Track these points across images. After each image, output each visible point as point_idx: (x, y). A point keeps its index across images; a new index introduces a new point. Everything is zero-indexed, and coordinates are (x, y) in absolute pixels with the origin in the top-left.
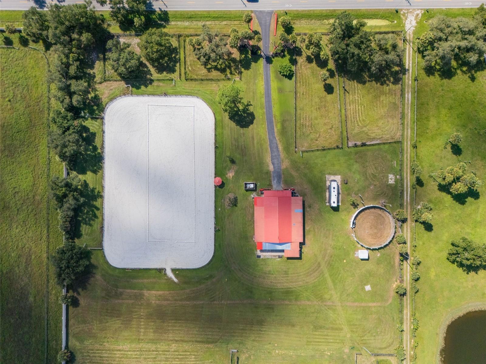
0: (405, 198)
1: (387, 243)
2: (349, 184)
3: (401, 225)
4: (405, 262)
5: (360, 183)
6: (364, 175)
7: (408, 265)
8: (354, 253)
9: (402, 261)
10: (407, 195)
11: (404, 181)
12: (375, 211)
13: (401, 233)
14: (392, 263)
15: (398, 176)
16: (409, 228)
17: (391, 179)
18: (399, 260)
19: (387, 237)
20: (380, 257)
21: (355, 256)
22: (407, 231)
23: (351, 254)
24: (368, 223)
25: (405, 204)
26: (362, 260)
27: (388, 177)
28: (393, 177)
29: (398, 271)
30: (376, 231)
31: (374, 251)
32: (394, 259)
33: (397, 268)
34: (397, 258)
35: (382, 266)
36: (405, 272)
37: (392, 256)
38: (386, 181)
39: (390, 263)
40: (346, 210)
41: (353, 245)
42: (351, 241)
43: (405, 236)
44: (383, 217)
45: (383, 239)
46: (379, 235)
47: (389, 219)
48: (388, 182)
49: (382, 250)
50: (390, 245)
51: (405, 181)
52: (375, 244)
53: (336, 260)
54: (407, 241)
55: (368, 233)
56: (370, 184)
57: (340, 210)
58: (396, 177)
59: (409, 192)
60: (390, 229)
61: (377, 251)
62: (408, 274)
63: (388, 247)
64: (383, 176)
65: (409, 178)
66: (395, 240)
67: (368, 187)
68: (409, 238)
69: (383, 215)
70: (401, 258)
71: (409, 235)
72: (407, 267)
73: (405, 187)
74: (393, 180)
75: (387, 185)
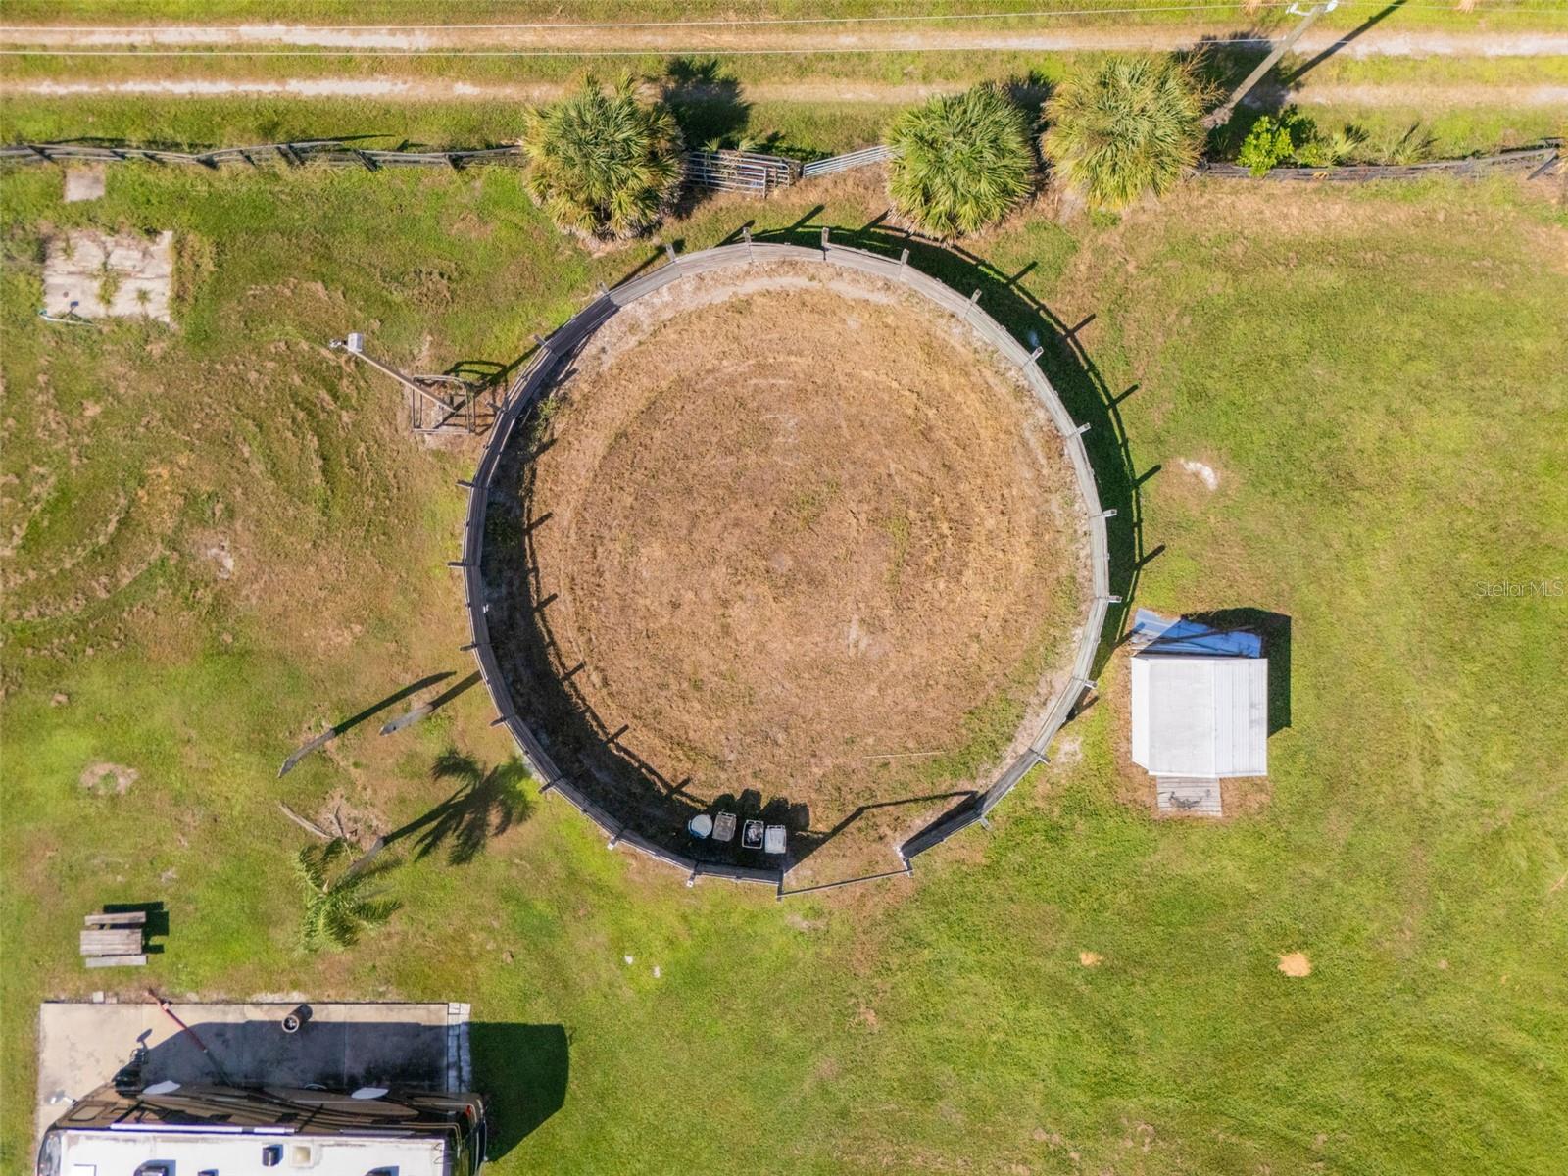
0: (378, 88)
1: (1023, 364)
2: (161, 886)
3: (766, 148)
4: (1310, 98)
5: (165, 714)
6: (55, 673)
7: (1361, 48)
8: (1166, 824)
9: (1301, 133)
10: (345, 64)
11: (146, 110)
12: (564, 514)
13: (883, 154)
14: (1331, 279)
15: (76, 191)
16: (807, 43)
17: (110, 280)
18: (1285, 183)
19: (934, 352)
20: (1233, 456)
21: (1212, 808)
22: (852, 65)
23: (1191, 869)
24: (738, 611)
25: (466, 90)
26: (1279, 717)
27: (76, 330)
28: (88, 251)
29: (1441, 190)
30: (849, 518)
31: (1149, 540)
32: (1264, 256)
33: (1397, 215)
34: (1246, 204)
35: (1367, 429)
36: (1459, 95)
37: (1217, 285)
38: (145, 364)
39: (1313, 308)
40: (537, 936)
41: (1056, 835)
42: (992, 870)
43: (937, 92)
44: (650, 411)
45: (972, 404)
46: (906, 467)
47: (684, 321)
48: (150, 328)
49: (1134, 422)
50: (1063, 308)
51: (134, 87)
52: (1041, 525)
53: (1283, 1097)
54: (999, 74)
55: (873, 626)
56: (186, 578)
57: (540, 1014)
58: (86, 216)
59: (302, 35)
60: (825, 309)
61: (1151, 495)
62: (1495, 46)
63: (1090, 341)
64: (66, 400)
65: (103, 36)
66: (977, 243)
67: (219, 607)
68: (957, 41)
69: (614, 411)
70: (1252, 154)
71: (911, 41)
72: (1382, 68)
73: (223, 88)
74: (124, 256)
75: (201, 338)
